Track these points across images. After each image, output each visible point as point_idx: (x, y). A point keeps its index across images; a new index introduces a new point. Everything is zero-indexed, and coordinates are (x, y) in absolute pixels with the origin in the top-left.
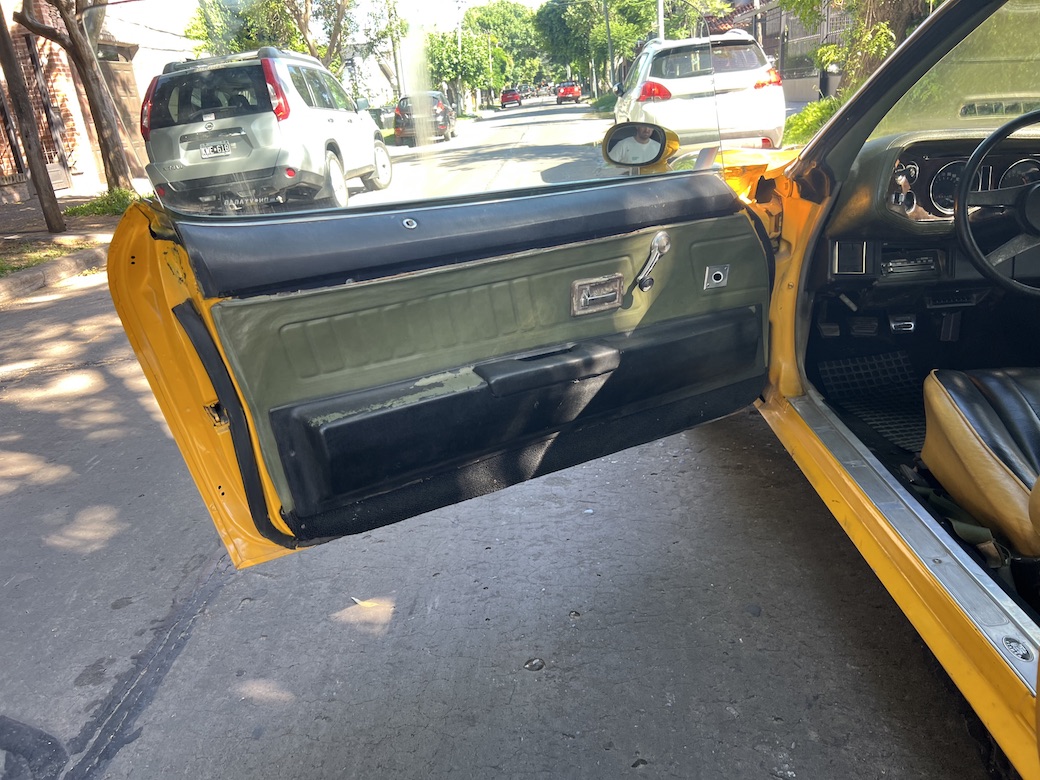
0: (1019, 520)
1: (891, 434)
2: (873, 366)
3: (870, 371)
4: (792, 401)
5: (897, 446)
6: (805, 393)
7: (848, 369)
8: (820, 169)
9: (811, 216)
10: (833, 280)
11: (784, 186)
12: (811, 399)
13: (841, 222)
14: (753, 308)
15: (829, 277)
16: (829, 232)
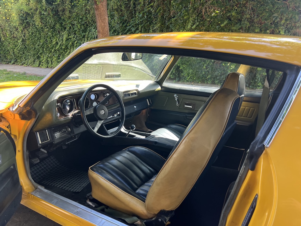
0: (141, 210)
1: (67, 188)
2: (45, 164)
3: (45, 166)
4: (33, 193)
5: (73, 192)
6: (36, 188)
7: (38, 169)
8: (31, 110)
9: (25, 125)
10: (41, 146)
11: (10, 115)
12: (40, 190)
13: (39, 126)
14: (12, 167)
15: (39, 145)
16: (35, 130)
